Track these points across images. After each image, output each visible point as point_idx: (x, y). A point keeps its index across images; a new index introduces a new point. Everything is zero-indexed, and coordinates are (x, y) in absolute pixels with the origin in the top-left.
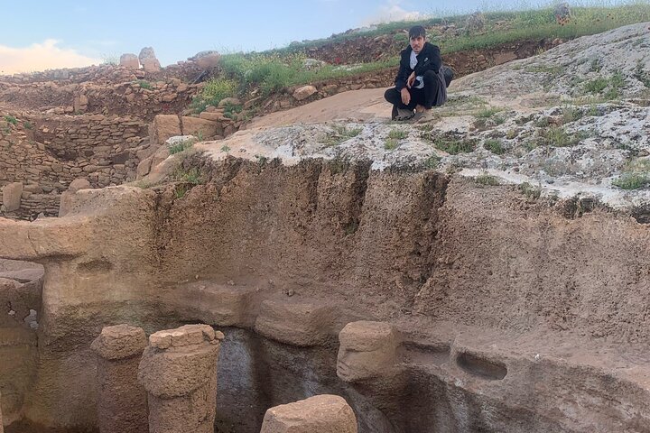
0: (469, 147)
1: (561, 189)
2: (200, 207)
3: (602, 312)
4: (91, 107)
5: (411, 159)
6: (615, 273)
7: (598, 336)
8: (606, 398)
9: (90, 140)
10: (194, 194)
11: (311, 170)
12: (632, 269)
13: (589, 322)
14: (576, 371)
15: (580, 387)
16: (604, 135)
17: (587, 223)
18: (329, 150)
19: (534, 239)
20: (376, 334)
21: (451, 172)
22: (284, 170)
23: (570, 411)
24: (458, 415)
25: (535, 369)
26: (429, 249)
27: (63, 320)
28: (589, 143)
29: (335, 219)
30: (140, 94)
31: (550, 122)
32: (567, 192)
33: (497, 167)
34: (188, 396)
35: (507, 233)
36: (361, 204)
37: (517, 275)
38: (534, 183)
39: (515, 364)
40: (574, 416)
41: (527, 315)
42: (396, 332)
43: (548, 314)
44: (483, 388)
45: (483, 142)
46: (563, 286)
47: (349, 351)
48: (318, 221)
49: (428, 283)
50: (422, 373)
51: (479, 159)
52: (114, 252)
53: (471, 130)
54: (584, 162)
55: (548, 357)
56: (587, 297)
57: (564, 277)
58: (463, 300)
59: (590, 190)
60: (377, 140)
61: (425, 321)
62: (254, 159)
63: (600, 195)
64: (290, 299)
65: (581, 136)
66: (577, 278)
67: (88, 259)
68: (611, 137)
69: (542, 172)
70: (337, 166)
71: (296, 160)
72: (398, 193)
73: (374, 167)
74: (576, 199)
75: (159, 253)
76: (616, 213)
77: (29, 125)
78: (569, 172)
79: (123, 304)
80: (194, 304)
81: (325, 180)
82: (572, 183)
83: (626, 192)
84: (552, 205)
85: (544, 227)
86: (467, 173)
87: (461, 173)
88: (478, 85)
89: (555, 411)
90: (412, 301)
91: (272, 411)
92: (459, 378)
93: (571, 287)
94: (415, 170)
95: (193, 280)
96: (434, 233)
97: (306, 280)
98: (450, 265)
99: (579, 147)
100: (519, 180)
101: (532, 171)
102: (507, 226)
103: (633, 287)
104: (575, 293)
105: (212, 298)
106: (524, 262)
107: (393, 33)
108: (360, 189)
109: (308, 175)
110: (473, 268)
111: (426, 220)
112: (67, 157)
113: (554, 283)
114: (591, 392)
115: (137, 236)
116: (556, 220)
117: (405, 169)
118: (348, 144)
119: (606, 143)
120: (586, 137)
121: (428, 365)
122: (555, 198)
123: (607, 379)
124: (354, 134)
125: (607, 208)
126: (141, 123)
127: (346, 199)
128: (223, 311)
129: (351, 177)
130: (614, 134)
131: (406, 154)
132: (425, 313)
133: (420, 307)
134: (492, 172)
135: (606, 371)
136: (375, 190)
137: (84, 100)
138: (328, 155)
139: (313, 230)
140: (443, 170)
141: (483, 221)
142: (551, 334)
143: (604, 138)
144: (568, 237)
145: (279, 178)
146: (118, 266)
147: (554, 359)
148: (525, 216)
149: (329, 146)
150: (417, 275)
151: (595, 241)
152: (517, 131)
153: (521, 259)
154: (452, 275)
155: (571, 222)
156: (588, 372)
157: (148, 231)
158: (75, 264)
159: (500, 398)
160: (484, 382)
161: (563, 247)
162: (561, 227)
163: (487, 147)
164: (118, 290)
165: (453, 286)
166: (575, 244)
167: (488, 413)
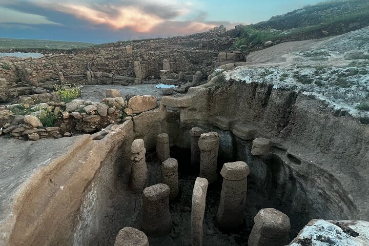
0: (310, 82)
1: (336, 105)
2: (221, 94)
3: (340, 151)
4: (203, 47)
5: (287, 86)
6: (349, 139)
7: (336, 158)
8: (330, 181)
9: (202, 58)
10: (219, 90)
11: (254, 85)
12: (355, 139)
13: (335, 153)
14: (322, 170)
15: (323, 175)
16: (361, 85)
17: (342, 120)
18: (261, 79)
19: (322, 121)
20: (263, 144)
21: (300, 92)
22: (246, 84)
23: (318, 181)
24: (286, 170)
25: (310, 165)
26: (288, 117)
27: (184, 123)
28: (354, 88)
29: (260, 102)
30: (218, 42)
31: (343, 75)
32: (338, 107)
33: (317, 92)
34: (210, 151)
35: (313, 118)
36: (269, 98)
37: (314, 132)
38: (328, 101)
39: (304, 162)
40: (319, 182)
41: (315, 145)
42: (271, 143)
43: (322, 147)
44: (293, 166)
45: (314, 81)
46: (329, 139)
47: (254, 147)
48: (255, 102)
49: (285, 128)
50: (277, 156)
51: (311, 88)
52: (197, 106)
53: (313, 75)
54: (349, 95)
55: (314, 163)
56: (336, 144)
57: (330, 136)
58: (295, 136)
59: (346, 107)
60: (278, 77)
61: (282, 140)
62: (238, 80)
63: (350, 111)
64: (243, 125)
65: (353, 83)
66: (334, 137)
67: (191, 108)
68: (364, 86)
69: (332, 97)
70: (263, 85)
71: (251, 82)
72: (280, 97)
73: (274, 87)
74: (340, 110)
75: (209, 107)
76: (353, 119)
77: (186, 54)
78: (343, 98)
79: (199, 120)
80: (217, 123)
81: (258, 89)
82: (342, 103)
83: (360, 111)
84: (331, 111)
85: (326, 118)
86: (305, 93)
87: (303, 93)
88: (331, 45)
89: (314, 179)
90: (279, 133)
91: (225, 164)
92: (287, 162)
93: (331, 140)
94: (287, 90)
95: (218, 115)
96: (290, 112)
97: (249, 120)
98: (294, 124)
99: (350, 88)
100: (322, 99)
101: (328, 96)
102: (314, 115)
103: (354, 145)
104: (332, 142)
105: (222, 122)
106: (317, 128)
107: (310, 13)
108: (269, 93)
109: (253, 87)
110: (300, 126)
111: (289, 107)
112: (196, 63)
113: (326, 137)
114: (326, 177)
115: (203, 102)
116: (331, 116)
117: (284, 89)
118: (268, 77)
119: (361, 88)
120: (354, 84)
121: (279, 154)
122: (333, 109)
123: (331, 176)
124: (271, 73)
125: (350, 116)
126: (217, 52)
127: (264, 96)
128: (224, 126)
129: (266, 89)
130: (365, 85)
131: (286, 84)
132: (282, 137)
133: (281, 136)
134: (314, 94)
135: (331, 173)
136: (273, 95)
137: (201, 44)
138: (260, 81)
139: (253, 105)
140: (297, 91)
141: (306, 112)
142: (320, 154)
143: (361, 86)
144: (334, 123)
145: (245, 87)
146: (198, 110)
147: (316, 164)
148: (321, 113)
149: (261, 78)
150: (282, 125)
151: (344, 127)
152: (329, 78)
153: (317, 127)
154: (293, 128)
155: (337, 118)
156: (326, 171)
157: (206, 101)
158: (187, 109)
159: (297, 170)
160: (294, 164)
161: (332, 126)
162: (333, 119)
163: (316, 83)
164: (198, 116)
165: (293, 131)
166: (336, 126)
167: (294, 173)
